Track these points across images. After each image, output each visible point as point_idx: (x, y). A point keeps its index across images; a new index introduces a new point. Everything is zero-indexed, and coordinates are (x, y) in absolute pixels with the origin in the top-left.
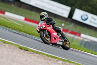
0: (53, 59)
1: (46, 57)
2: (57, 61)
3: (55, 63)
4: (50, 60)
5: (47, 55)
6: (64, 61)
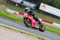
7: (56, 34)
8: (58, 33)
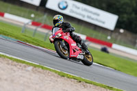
0: (20, 64)
1: (10, 61)
2: (25, 67)
3: (22, 69)
4: (15, 65)
5: (11, 59)
6: (35, 66)
7: (13, 38)
8: (17, 38)
